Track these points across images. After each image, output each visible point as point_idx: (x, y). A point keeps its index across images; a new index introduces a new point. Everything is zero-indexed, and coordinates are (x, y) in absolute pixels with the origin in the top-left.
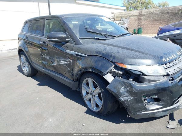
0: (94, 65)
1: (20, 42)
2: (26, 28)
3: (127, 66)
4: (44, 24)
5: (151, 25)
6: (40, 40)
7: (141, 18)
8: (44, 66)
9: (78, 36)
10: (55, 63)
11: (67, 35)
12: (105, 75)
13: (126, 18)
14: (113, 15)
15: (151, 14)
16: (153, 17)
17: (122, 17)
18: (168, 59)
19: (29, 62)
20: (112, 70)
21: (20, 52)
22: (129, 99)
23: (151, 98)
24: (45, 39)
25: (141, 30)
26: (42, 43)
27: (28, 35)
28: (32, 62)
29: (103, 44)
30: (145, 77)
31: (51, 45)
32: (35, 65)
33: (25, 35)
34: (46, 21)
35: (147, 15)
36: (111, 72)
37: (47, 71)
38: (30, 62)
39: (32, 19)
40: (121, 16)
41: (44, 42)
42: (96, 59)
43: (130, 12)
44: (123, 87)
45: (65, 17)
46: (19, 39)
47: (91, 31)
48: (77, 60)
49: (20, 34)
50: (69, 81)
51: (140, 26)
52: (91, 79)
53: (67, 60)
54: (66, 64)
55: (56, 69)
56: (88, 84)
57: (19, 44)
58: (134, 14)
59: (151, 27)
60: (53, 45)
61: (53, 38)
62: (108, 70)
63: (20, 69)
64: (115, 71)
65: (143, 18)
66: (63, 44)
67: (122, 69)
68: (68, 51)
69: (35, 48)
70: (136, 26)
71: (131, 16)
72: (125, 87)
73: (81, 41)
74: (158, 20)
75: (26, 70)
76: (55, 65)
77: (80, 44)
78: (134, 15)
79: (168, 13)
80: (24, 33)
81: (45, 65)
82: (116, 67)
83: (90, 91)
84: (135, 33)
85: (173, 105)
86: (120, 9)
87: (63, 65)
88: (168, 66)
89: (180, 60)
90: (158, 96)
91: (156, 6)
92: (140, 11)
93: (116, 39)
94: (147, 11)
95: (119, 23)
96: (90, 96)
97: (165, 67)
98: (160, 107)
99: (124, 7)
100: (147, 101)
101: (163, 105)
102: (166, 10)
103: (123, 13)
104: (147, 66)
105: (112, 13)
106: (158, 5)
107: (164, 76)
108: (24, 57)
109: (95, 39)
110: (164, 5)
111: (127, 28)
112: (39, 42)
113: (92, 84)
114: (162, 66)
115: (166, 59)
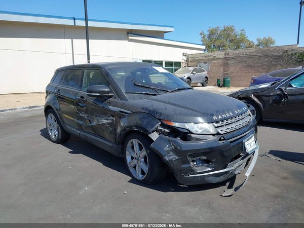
0: (139, 122)
1: (48, 97)
2: (59, 77)
3: (173, 123)
4: (83, 75)
5: (243, 74)
6: (76, 94)
7: (229, 62)
8: (80, 127)
9: (123, 91)
10: (95, 123)
11: (110, 89)
12: (150, 133)
13: (205, 63)
14: (185, 58)
15: (242, 57)
16: (245, 62)
17: (199, 61)
18: (220, 117)
19: (59, 123)
20: (159, 128)
21: (48, 109)
22: (174, 158)
23: (200, 159)
24: (84, 93)
25: (228, 81)
26: (79, 98)
27: (60, 87)
28: (63, 122)
29: (151, 99)
30: (192, 135)
31: (91, 100)
32: (68, 126)
33: (56, 87)
34: (86, 71)
35: (239, 59)
36: (157, 130)
37: (84, 134)
38: (61, 122)
39: (67, 67)
40: (197, 59)
41: (82, 97)
42: (142, 116)
44: (167, 146)
45: (109, 67)
46: (48, 92)
47: (140, 84)
48: (120, 117)
49: (49, 86)
50: (111, 145)
52: (136, 140)
53: (109, 119)
54: (108, 123)
55: (96, 130)
56: (133, 147)
57: (47, 100)
58: (217, 57)
59: (244, 76)
60: (92, 101)
61: (94, 92)
62: (154, 128)
63: (45, 133)
64: (162, 129)
65: (231, 62)
66: (106, 100)
67: (169, 127)
68: (111, 108)
70: (221, 75)
71: (213, 59)
72: (170, 146)
73: (126, 96)
74: (253, 67)
75: (54, 134)
76: (94, 125)
77: (125, 99)
78: (217, 59)
79: (268, 56)
80: (55, 85)
81: (81, 125)
82: (163, 125)
83: (135, 155)
84: (219, 86)
85: (225, 168)
86: (197, 49)
87: (104, 124)
88: (219, 124)
89: (237, 119)
90: (207, 157)
91: (252, 44)
92: (227, 52)
93: (168, 94)
94: (236, 52)
95: (193, 71)
96: (135, 161)
97: (216, 125)
98: (209, 169)
99: (202, 45)
100: (195, 163)
101: (213, 167)
102: (265, 51)
103: (201, 55)
104: (195, 123)
105: (184, 55)
106: (256, 43)
107: (214, 135)
108: (53, 116)
109: (143, 94)
110: (267, 42)
111: (206, 77)
112: (75, 95)
113: (137, 146)
114: (212, 124)
115: (218, 117)
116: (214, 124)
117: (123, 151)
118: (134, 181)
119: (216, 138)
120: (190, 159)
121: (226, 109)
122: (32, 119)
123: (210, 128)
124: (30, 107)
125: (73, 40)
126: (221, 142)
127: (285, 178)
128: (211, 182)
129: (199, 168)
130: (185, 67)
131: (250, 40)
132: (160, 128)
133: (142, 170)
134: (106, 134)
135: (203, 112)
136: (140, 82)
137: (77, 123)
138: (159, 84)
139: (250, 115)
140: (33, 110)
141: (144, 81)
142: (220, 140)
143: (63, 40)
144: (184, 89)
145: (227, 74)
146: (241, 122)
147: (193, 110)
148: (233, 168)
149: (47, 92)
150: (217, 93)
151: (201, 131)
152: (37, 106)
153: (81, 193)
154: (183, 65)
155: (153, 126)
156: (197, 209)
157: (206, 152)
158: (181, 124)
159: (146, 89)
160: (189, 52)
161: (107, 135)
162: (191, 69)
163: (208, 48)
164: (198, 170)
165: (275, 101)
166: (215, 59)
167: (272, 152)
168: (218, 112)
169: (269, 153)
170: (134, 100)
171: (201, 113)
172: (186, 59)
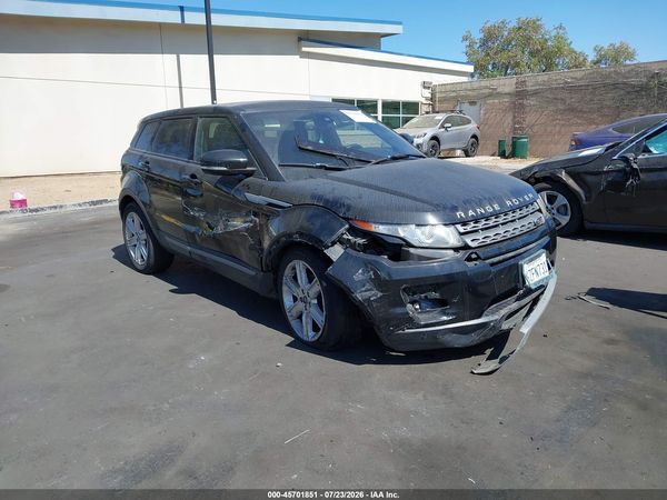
0: (306, 224)
1: (126, 178)
2: (147, 138)
3: (374, 225)
4: (195, 129)
5: (557, 128)
6: (182, 170)
7: (526, 102)
8: (191, 238)
9: (275, 161)
10: (219, 230)
11: (248, 157)
12: (328, 247)
13: (472, 103)
14: (427, 93)
15: (556, 88)
16: (563, 101)
17: (458, 100)
18: (471, 213)
19: (149, 231)
20: (345, 236)
21: (127, 203)
22: (374, 295)
23: (426, 297)
24: (195, 167)
25: (524, 144)
26: (188, 177)
27: (150, 156)
28: (158, 229)
29: (333, 179)
30: (412, 250)
31: (208, 182)
32: (167, 238)
33: (141, 157)
34: (200, 121)
35: (549, 95)
36: (341, 241)
37: (200, 252)
38: (154, 231)
39: (163, 113)
40: (453, 94)
41: (193, 176)
42: (310, 212)
43: (485, 83)
44: (360, 271)
45: (248, 112)
46: (125, 169)
47: (310, 148)
48: (269, 216)
49: (127, 155)
50: (253, 273)
51: (520, 129)
52: (301, 263)
53: (249, 219)
54: (246, 229)
55: (222, 244)
56: (295, 278)
57: (124, 183)
58: (499, 90)
59: (559, 132)
61: (216, 165)
62: (334, 237)
63: (122, 255)
64: (350, 238)
65: (531, 101)
66: (240, 181)
67: (365, 234)
68: (250, 196)
69: (166, 193)
70: (507, 130)
71: (490, 95)
72: (365, 271)
73: (281, 171)
74: (581, 111)
75: (139, 254)
76: (219, 234)
77: (279, 178)
78: (499, 94)
79: (615, 86)
80: (139, 151)
81: (193, 235)
82: (353, 231)
83: (300, 293)
84: (503, 155)
85: (479, 317)
86: (455, 72)
87: (237, 231)
88: (469, 228)
89: (510, 218)
90: (441, 294)
91: (581, 59)
92: (522, 78)
93: (368, 167)
94: (543, 77)
95: (446, 121)
96: (300, 306)
97: (461, 229)
98: (445, 318)
99: (468, 63)
100: (418, 307)
101: (453, 314)
102: (608, 76)
103: (464, 86)
104: (418, 225)
105: (425, 85)
106: (592, 57)
107: (456, 249)
108: (137, 218)
109: (317, 167)
110: (618, 54)
111: (474, 136)
112: (180, 174)
113: (304, 275)
114: (452, 228)
115: (466, 214)
116: (459, 226)
117: (277, 286)
118: (299, 343)
119: (460, 254)
120: (406, 298)
121: (487, 196)
122: (96, 226)
123: (449, 236)
124: (93, 203)
125: (181, 56)
126: (471, 264)
127: (611, 342)
128: (451, 345)
129: (424, 315)
130: (427, 113)
131: (578, 50)
132: (347, 236)
133: (314, 323)
134: (242, 250)
135: (435, 202)
136: (310, 143)
137: (186, 231)
138: (356, 148)
139: (540, 210)
140: (98, 209)
141: (321, 142)
142: (469, 259)
143: (158, 57)
144: (406, 157)
145: (521, 129)
146: (518, 225)
147: (415, 199)
148: (496, 317)
149: (124, 167)
150: (497, 170)
151: (430, 241)
152: (106, 201)
153: (191, 366)
154: (424, 109)
155: (333, 231)
156: (420, 396)
157: (437, 284)
158: (390, 227)
159: (323, 157)
160: (437, 79)
161: (244, 254)
162: (441, 117)
163: (480, 69)
164: (423, 318)
165: (611, 185)
166: (493, 94)
167: (594, 292)
168: (467, 204)
169: (588, 293)
170: (298, 179)
171: (431, 204)
172: (430, 96)
